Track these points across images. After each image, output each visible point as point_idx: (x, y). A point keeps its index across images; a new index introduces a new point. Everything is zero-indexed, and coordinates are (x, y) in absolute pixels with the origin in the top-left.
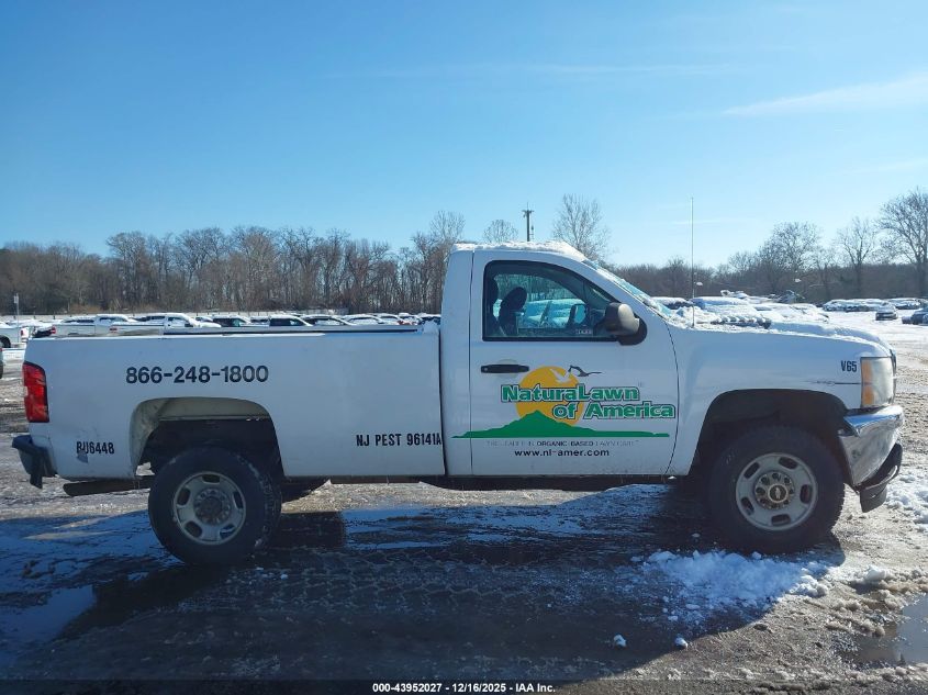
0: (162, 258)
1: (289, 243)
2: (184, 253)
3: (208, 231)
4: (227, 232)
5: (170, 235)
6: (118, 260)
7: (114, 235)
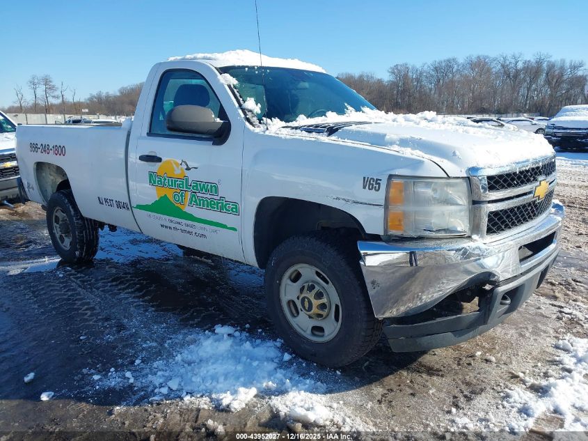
0: (418, 80)
1: (503, 66)
2: (432, 76)
3: (449, 61)
4: (461, 60)
5: (425, 64)
6: (392, 82)
7: (392, 66)
